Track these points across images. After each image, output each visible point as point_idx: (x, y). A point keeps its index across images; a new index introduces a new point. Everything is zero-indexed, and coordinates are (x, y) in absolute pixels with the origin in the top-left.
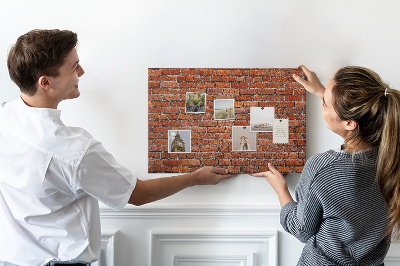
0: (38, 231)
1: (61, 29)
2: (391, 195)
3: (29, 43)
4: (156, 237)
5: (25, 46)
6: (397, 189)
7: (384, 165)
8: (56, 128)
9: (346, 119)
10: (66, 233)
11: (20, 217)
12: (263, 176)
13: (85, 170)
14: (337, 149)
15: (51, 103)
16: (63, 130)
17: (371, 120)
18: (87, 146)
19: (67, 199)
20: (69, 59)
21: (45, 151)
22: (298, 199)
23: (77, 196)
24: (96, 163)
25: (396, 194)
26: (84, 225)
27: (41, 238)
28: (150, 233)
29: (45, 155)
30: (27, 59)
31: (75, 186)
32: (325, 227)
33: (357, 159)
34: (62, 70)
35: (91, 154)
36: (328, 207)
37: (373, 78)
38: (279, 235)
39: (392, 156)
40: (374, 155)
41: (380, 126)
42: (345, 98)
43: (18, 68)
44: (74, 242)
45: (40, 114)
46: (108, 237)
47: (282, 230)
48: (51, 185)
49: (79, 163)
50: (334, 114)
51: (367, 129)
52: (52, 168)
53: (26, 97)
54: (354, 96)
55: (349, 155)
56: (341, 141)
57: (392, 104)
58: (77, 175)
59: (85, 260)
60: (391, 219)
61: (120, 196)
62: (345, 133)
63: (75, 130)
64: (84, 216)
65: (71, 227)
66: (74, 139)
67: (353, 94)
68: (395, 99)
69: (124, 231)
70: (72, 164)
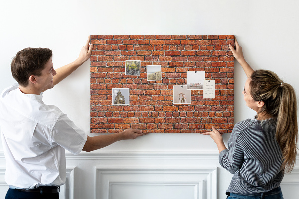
0: (29, 167)
1: (43, 48)
2: (284, 145)
3: (24, 56)
4: (98, 170)
5: (22, 57)
6: (287, 142)
7: (280, 128)
8: (40, 106)
9: (257, 101)
10: (45, 168)
11: (19, 159)
12: (209, 134)
13: (57, 131)
14: (253, 119)
15: (38, 91)
16: (44, 107)
17: (273, 101)
18: (58, 117)
19: (46, 148)
20: (48, 65)
21: (34, 120)
22: (229, 148)
23: (52, 146)
24: (63, 127)
25: (287, 145)
26: (56, 163)
27: (31, 171)
28: (95, 168)
29: (33, 122)
30: (23, 65)
31: (51, 140)
32: (245, 164)
33: (264, 125)
34: (44, 71)
35: (60, 121)
36: (247, 153)
37: (274, 77)
38: (218, 169)
39: (285, 122)
40: (274, 122)
41: (278, 105)
42: (257, 88)
43: (17, 71)
44: (50, 173)
45: (30, 98)
46: (70, 170)
47: (220, 166)
48: (37, 140)
49: (53, 127)
50: (251, 98)
51: (270, 107)
52: (38, 130)
53: (22, 87)
54: (262, 87)
55: (259, 122)
56: (255, 113)
57: (285, 92)
58: (52, 134)
59: (57, 184)
60: (284, 160)
61: (78, 146)
62: (257, 109)
63: (51, 107)
64: (56, 158)
65: (49, 165)
66: (51, 113)
67: (262, 86)
68: (286, 89)
69: (80, 167)
70: (49, 127)
